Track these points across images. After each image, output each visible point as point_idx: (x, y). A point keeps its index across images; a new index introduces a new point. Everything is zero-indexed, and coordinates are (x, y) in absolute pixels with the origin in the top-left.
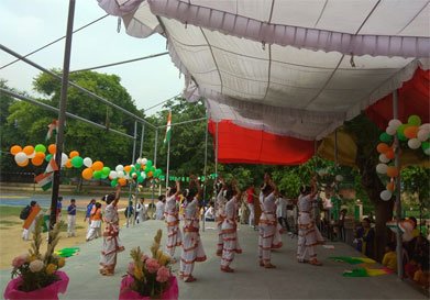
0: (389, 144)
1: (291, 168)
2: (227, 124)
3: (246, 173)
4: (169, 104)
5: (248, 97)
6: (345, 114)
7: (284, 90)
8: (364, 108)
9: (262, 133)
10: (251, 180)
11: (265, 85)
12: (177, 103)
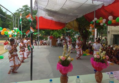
0: (93, 24)
1: (56, 31)
2: (41, 18)
3: (43, 32)
4: (18, 10)
5: (54, 10)
6: (77, 16)
7: (66, 9)
8: (84, 15)
9: (52, 21)
10: (45, 34)
11: (61, 7)
12: (20, 10)
